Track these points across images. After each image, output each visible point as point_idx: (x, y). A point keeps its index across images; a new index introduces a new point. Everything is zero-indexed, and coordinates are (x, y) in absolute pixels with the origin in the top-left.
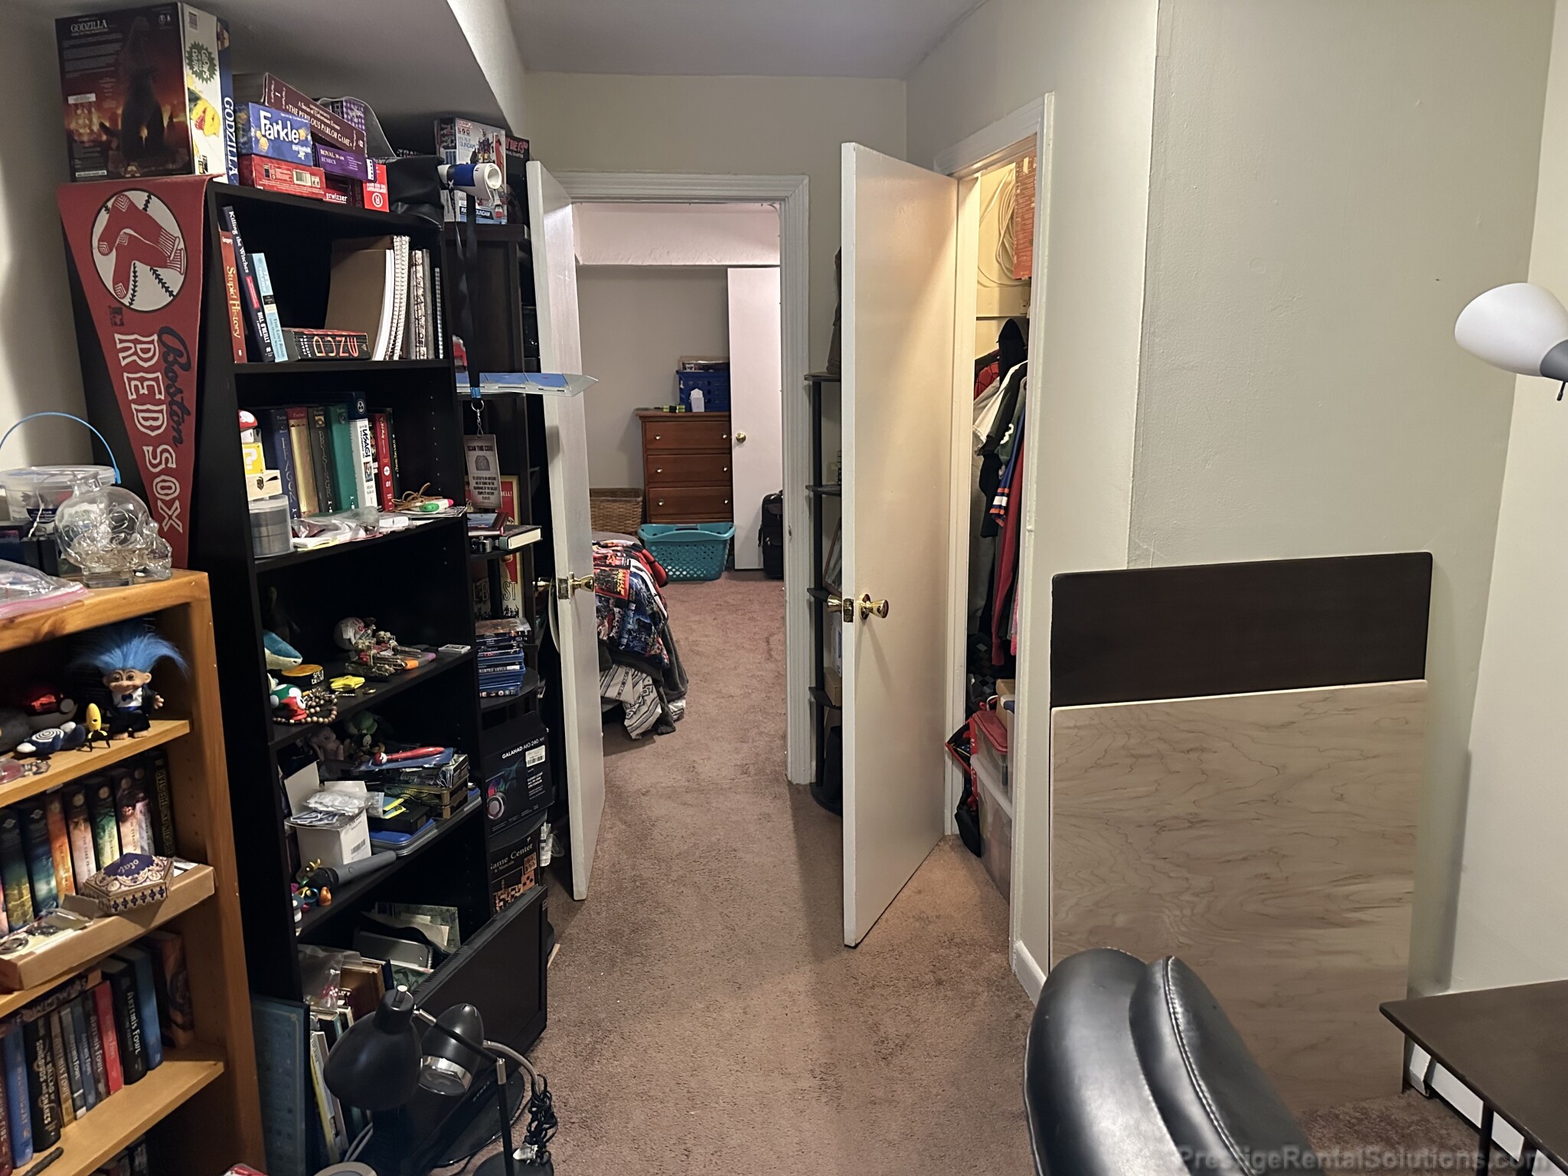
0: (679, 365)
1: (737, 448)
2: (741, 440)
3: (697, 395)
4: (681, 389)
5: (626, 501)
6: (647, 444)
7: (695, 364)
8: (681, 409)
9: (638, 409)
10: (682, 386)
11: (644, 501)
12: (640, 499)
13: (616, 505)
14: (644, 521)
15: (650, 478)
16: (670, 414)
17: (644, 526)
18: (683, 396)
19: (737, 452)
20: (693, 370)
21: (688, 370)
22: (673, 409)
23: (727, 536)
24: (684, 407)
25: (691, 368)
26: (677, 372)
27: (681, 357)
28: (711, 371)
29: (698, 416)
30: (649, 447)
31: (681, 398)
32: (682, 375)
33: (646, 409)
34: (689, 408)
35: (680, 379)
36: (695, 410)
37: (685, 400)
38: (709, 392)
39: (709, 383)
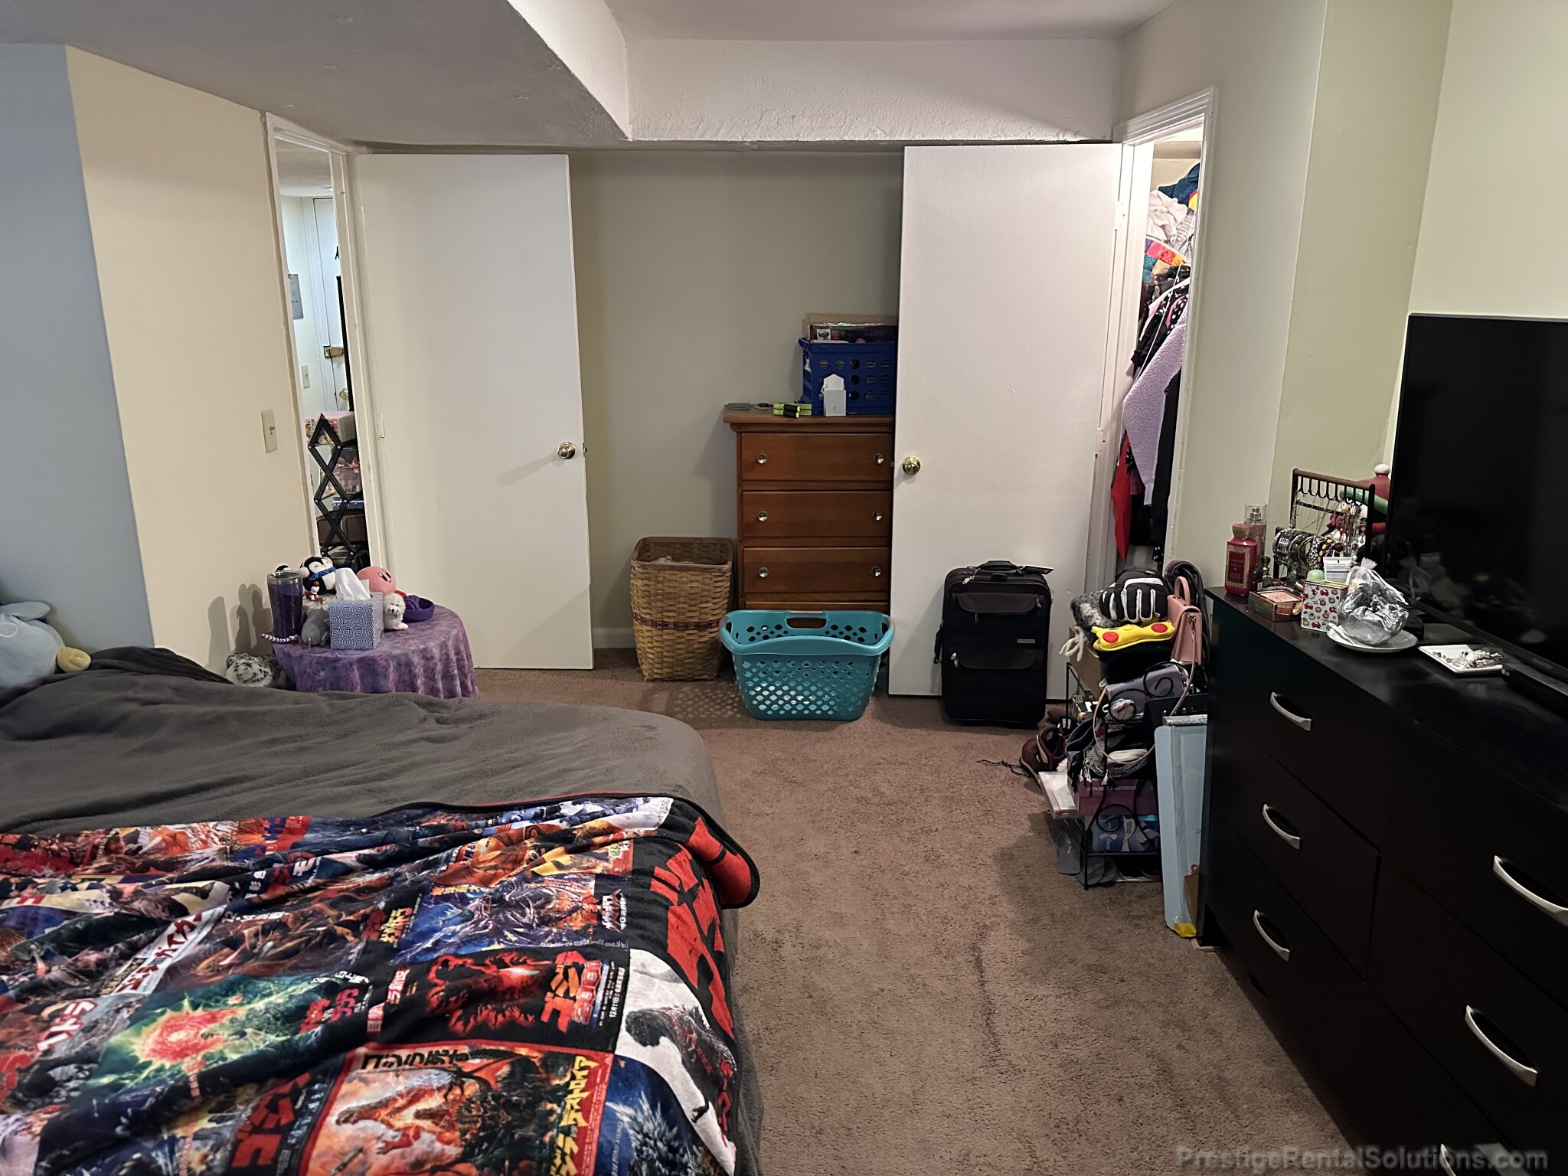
0: (804, 329)
1: (904, 484)
2: (911, 470)
3: (834, 386)
4: (805, 371)
5: (703, 570)
6: (744, 467)
7: (833, 329)
8: (804, 410)
9: (730, 407)
10: (807, 368)
11: (734, 569)
12: (727, 567)
13: (686, 576)
14: (734, 605)
15: (748, 529)
16: (785, 420)
17: (732, 616)
18: (810, 386)
19: (902, 491)
20: (829, 341)
21: (820, 340)
22: (790, 411)
23: (878, 648)
24: (810, 406)
25: (825, 336)
26: (800, 341)
27: (809, 316)
28: (861, 341)
29: (835, 424)
30: (746, 476)
31: (805, 386)
32: (808, 348)
33: (745, 407)
34: (819, 409)
35: (806, 355)
36: (829, 412)
37: (812, 393)
38: (855, 380)
39: (857, 364)
